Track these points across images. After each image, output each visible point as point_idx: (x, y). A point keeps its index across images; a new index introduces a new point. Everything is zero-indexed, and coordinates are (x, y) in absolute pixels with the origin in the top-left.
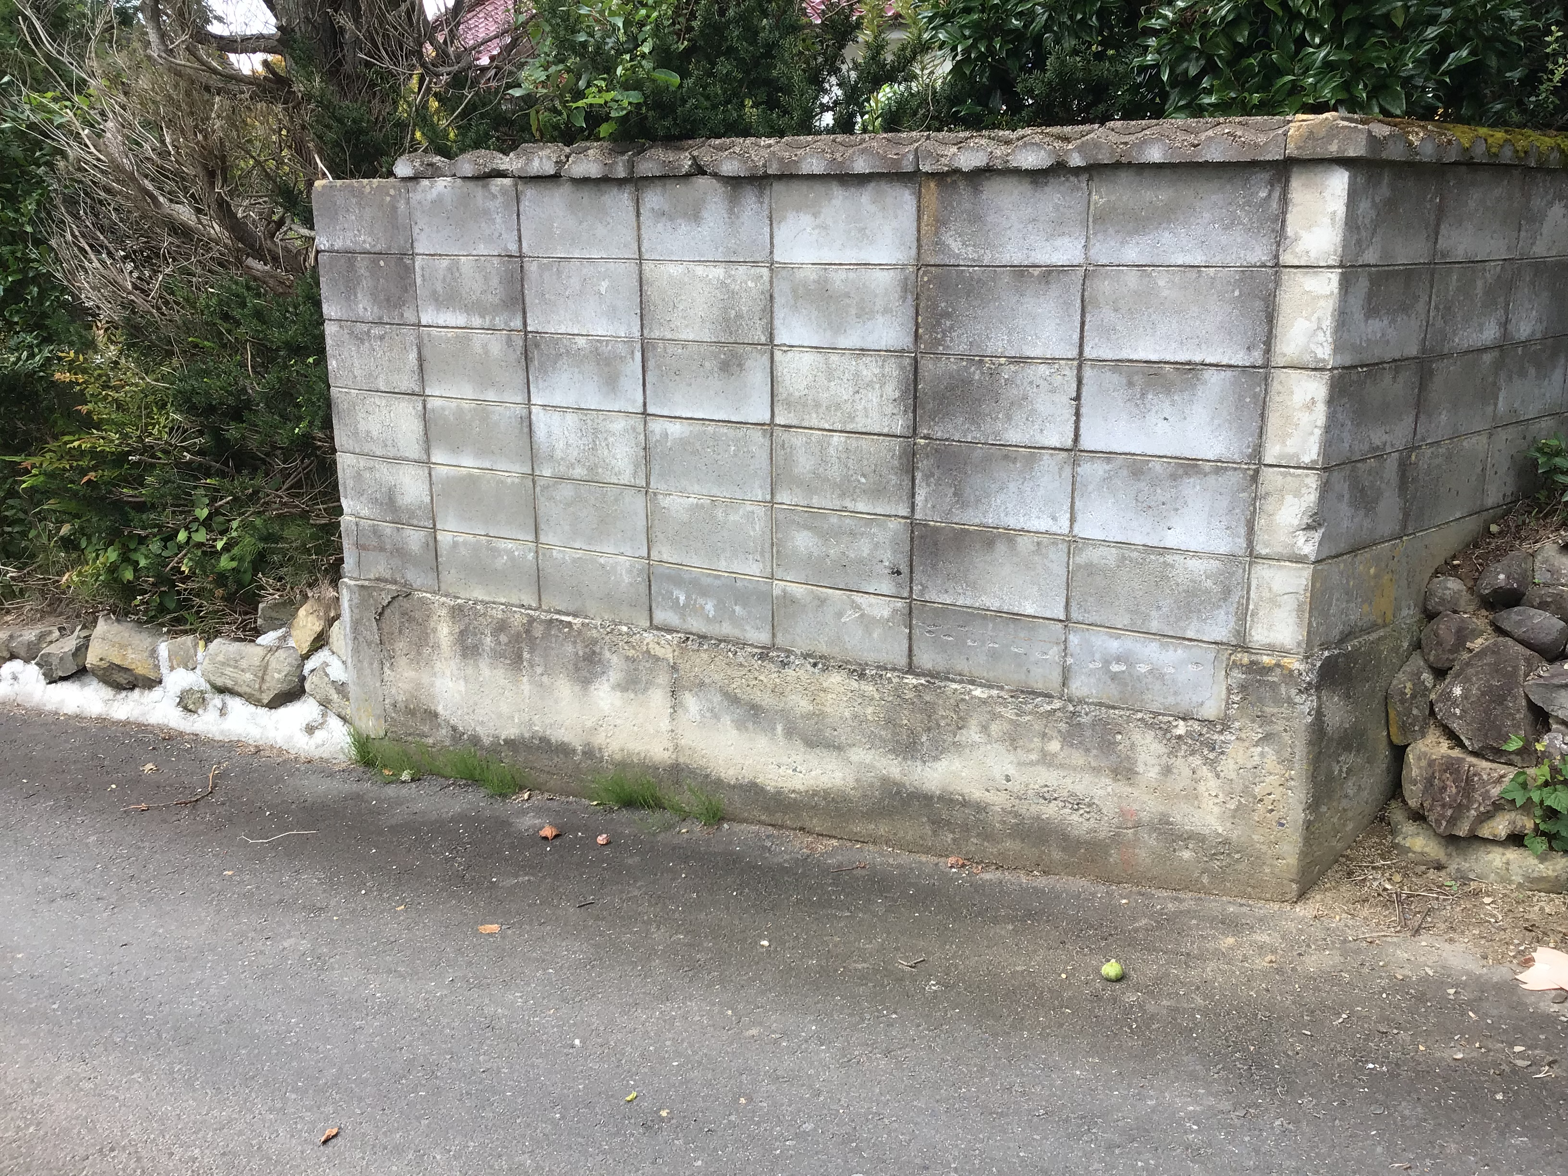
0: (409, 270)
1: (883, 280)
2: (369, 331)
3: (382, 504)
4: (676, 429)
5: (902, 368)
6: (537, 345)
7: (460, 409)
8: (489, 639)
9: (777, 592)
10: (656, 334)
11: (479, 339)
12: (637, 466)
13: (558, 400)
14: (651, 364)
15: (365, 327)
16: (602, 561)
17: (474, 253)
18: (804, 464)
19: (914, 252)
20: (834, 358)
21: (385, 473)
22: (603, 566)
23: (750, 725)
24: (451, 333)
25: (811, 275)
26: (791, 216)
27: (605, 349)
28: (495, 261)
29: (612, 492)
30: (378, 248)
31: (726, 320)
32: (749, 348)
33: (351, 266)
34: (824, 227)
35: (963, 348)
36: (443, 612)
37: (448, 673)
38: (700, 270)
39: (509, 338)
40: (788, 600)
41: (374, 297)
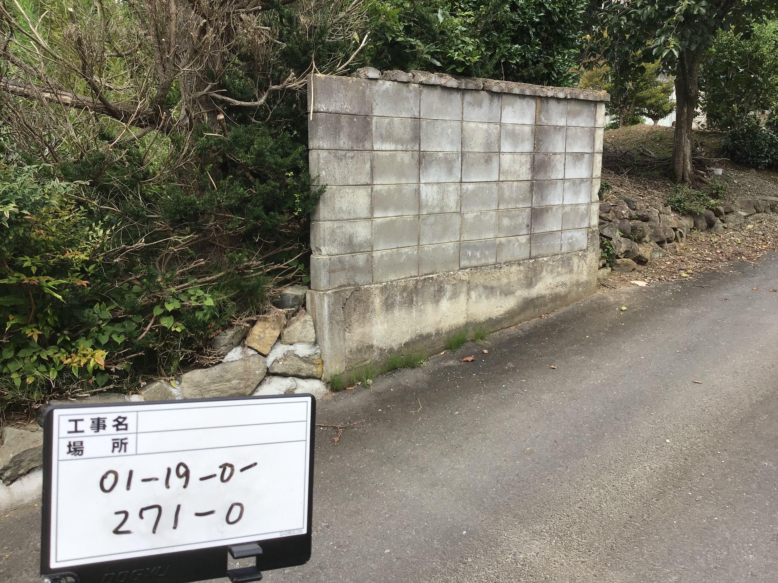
0: (369, 124)
1: (527, 129)
2: (346, 154)
3: (345, 245)
4: (471, 187)
5: (531, 158)
6: (424, 157)
7: (389, 189)
8: (398, 297)
9: (498, 242)
10: (466, 150)
11: (400, 155)
12: (457, 203)
13: (431, 180)
14: (464, 162)
15: (343, 153)
16: (443, 247)
17: (401, 116)
18: (507, 194)
19: (534, 121)
20: (515, 156)
21: (349, 228)
22: (444, 249)
23: (490, 296)
24: (387, 154)
25: (510, 127)
26: (507, 107)
27: (449, 157)
28: (409, 120)
29: (448, 216)
30: (354, 112)
31: (488, 144)
32: (493, 154)
33: (338, 121)
34: (515, 112)
35: (543, 151)
36: (377, 292)
37: (379, 322)
38: (480, 125)
39: (413, 155)
40: (501, 244)
41: (349, 136)
